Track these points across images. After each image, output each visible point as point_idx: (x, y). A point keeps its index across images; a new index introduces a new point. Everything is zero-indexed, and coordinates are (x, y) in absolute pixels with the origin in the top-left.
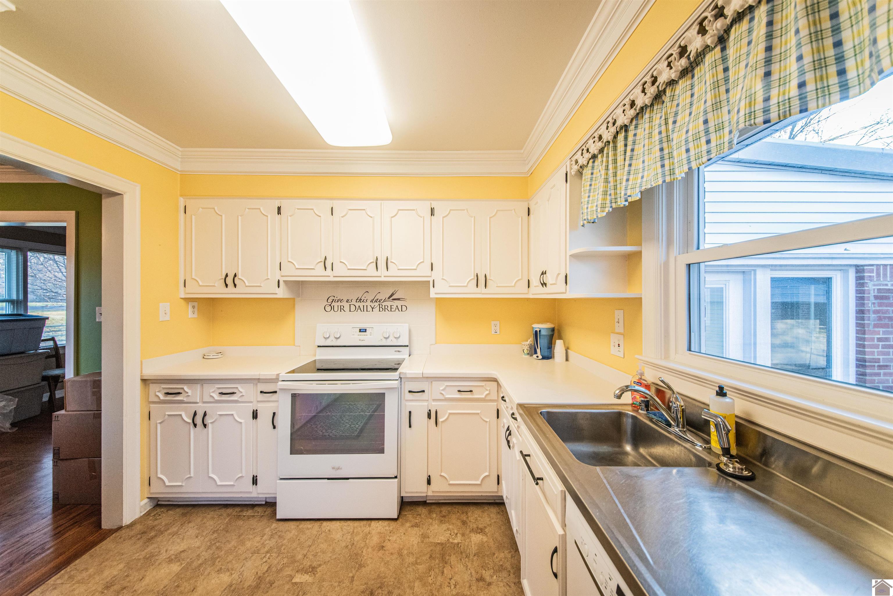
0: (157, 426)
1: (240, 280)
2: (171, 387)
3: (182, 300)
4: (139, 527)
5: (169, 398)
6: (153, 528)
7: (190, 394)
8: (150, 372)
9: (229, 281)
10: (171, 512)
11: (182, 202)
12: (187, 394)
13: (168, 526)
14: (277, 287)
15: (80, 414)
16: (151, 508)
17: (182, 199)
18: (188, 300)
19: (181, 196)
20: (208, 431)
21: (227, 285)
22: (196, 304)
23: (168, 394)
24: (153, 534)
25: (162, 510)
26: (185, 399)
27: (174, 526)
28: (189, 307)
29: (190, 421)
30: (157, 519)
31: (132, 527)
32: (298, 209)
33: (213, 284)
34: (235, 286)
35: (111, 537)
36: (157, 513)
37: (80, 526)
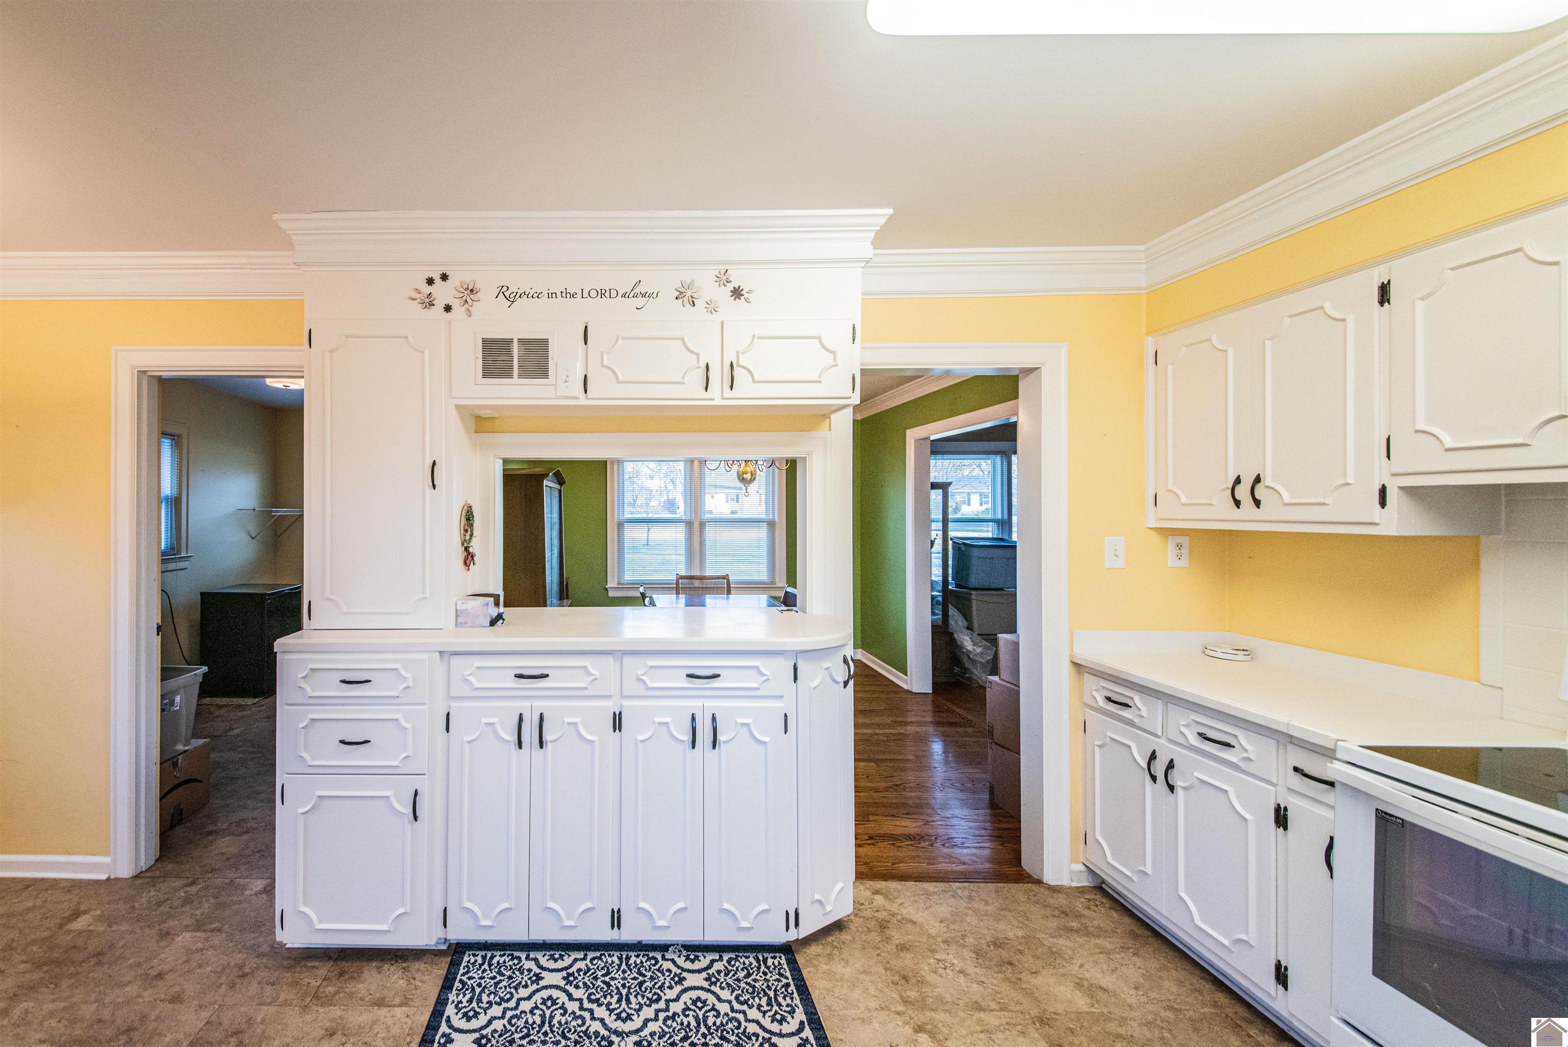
0: (1094, 750)
1: (1270, 490)
2: (1115, 689)
3: (1151, 532)
4: (1061, 900)
5: (1111, 707)
6: (1079, 916)
7: (1144, 712)
8: (1088, 653)
9: (1243, 492)
10: (1115, 914)
11: (1150, 344)
12: (1139, 713)
13: (1100, 933)
14: (1378, 506)
15: (1010, 688)
16: (1089, 884)
17: (1150, 338)
18: (1165, 532)
19: (1149, 333)
20: (1176, 799)
21: (1237, 503)
22: (1185, 540)
23: (1109, 699)
24: (1075, 924)
25: (1104, 900)
26: (1136, 720)
27: (1110, 940)
28: (1169, 545)
29: (1145, 766)
30: (1089, 908)
31: (1054, 892)
32: (1453, 269)
33: (1209, 502)
34: (1257, 503)
35: (1025, 885)
36: (1094, 899)
37: (1002, 845)
